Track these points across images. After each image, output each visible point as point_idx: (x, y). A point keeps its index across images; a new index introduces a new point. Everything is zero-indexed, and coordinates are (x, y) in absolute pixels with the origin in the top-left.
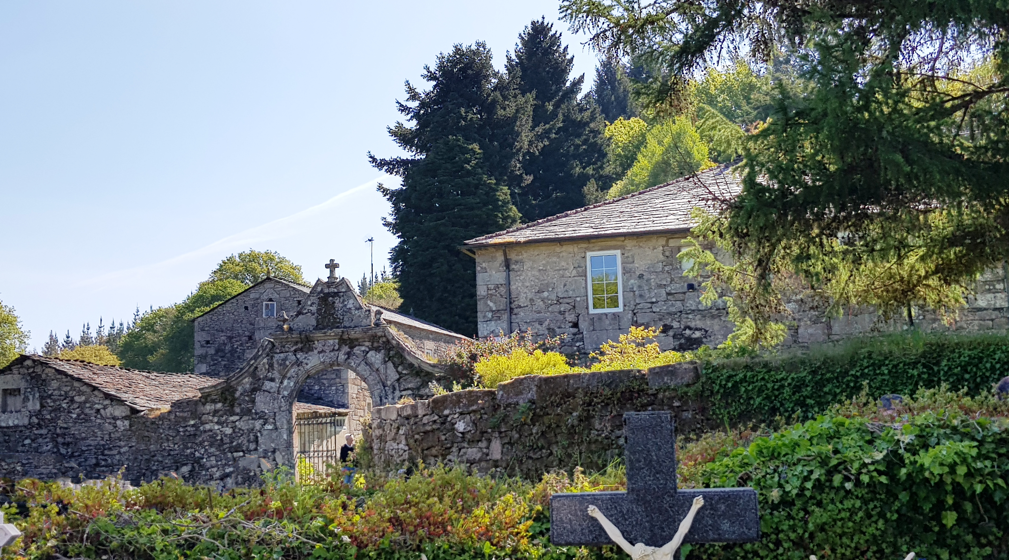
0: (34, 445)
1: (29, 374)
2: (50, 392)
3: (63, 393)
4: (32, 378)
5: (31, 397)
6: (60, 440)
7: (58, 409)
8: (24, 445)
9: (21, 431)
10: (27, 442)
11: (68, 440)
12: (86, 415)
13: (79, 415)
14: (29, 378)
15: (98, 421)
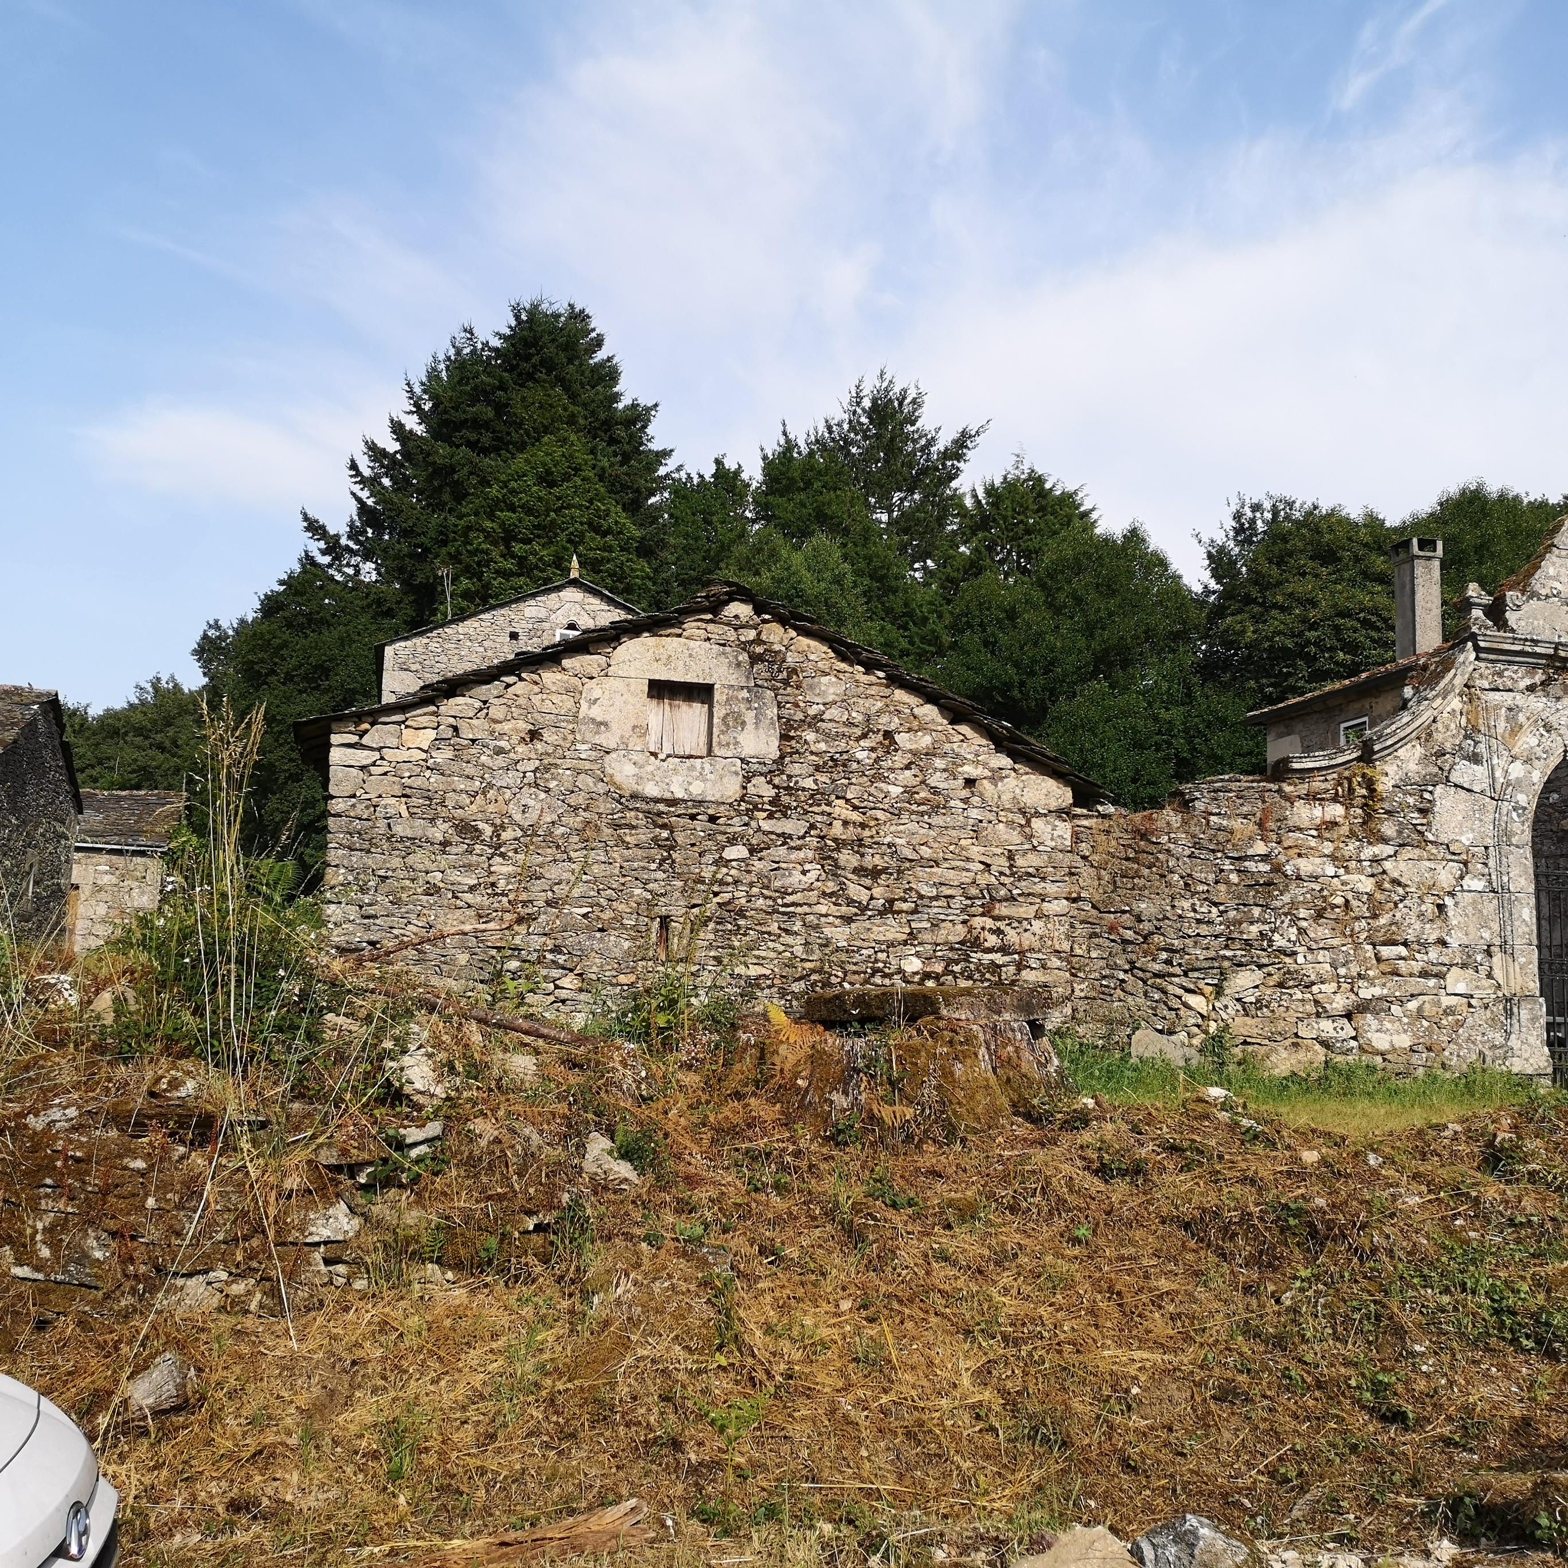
0: (758, 865)
1: (744, 646)
2: (813, 711)
3: (858, 717)
4: (755, 659)
5: (749, 716)
6: (847, 858)
7: (838, 763)
8: (721, 862)
9: (713, 819)
10: (734, 852)
11: (873, 860)
12: (935, 791)
13: (909, 792)
14: (744, 657)
15: (974, 814)
